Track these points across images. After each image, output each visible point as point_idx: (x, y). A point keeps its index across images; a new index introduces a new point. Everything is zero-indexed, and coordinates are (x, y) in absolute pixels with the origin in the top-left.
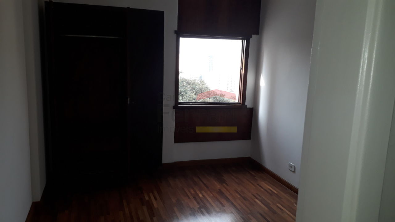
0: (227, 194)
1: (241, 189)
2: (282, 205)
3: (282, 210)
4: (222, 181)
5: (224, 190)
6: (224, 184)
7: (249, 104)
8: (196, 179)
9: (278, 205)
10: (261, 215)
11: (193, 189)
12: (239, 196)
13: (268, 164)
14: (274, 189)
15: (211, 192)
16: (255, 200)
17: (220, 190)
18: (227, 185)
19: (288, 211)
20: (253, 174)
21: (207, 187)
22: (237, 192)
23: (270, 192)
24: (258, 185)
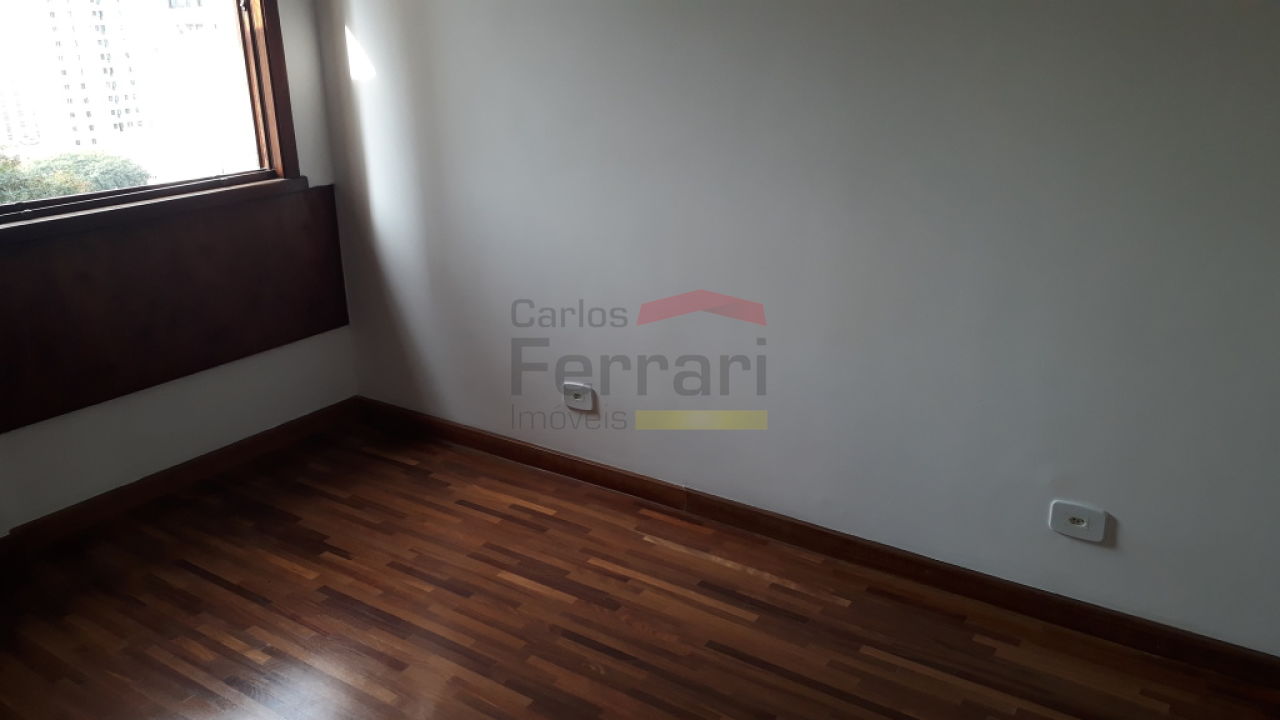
0: (372, 597)
1: (412, 550)
2: (606, 558)
3: (625, 579)
4: (312, 546)
5: (343, 583)
6: (327, 555)
7: (313, 169)
8: (180, 581)
9: (593, 561)
10: (568, 634)
11: (198, 637)
12: (429, 588)
13: (459, 406)
14: (532, 502)
15: (294, 618)
16: (499, 575)
17: (325, 589)
18: (346, 555)
19: (644, 573)
20: (413, 463)
21: (264, 602)
22: (409, 571)
23: (527, 517)
24: (461, 502)
